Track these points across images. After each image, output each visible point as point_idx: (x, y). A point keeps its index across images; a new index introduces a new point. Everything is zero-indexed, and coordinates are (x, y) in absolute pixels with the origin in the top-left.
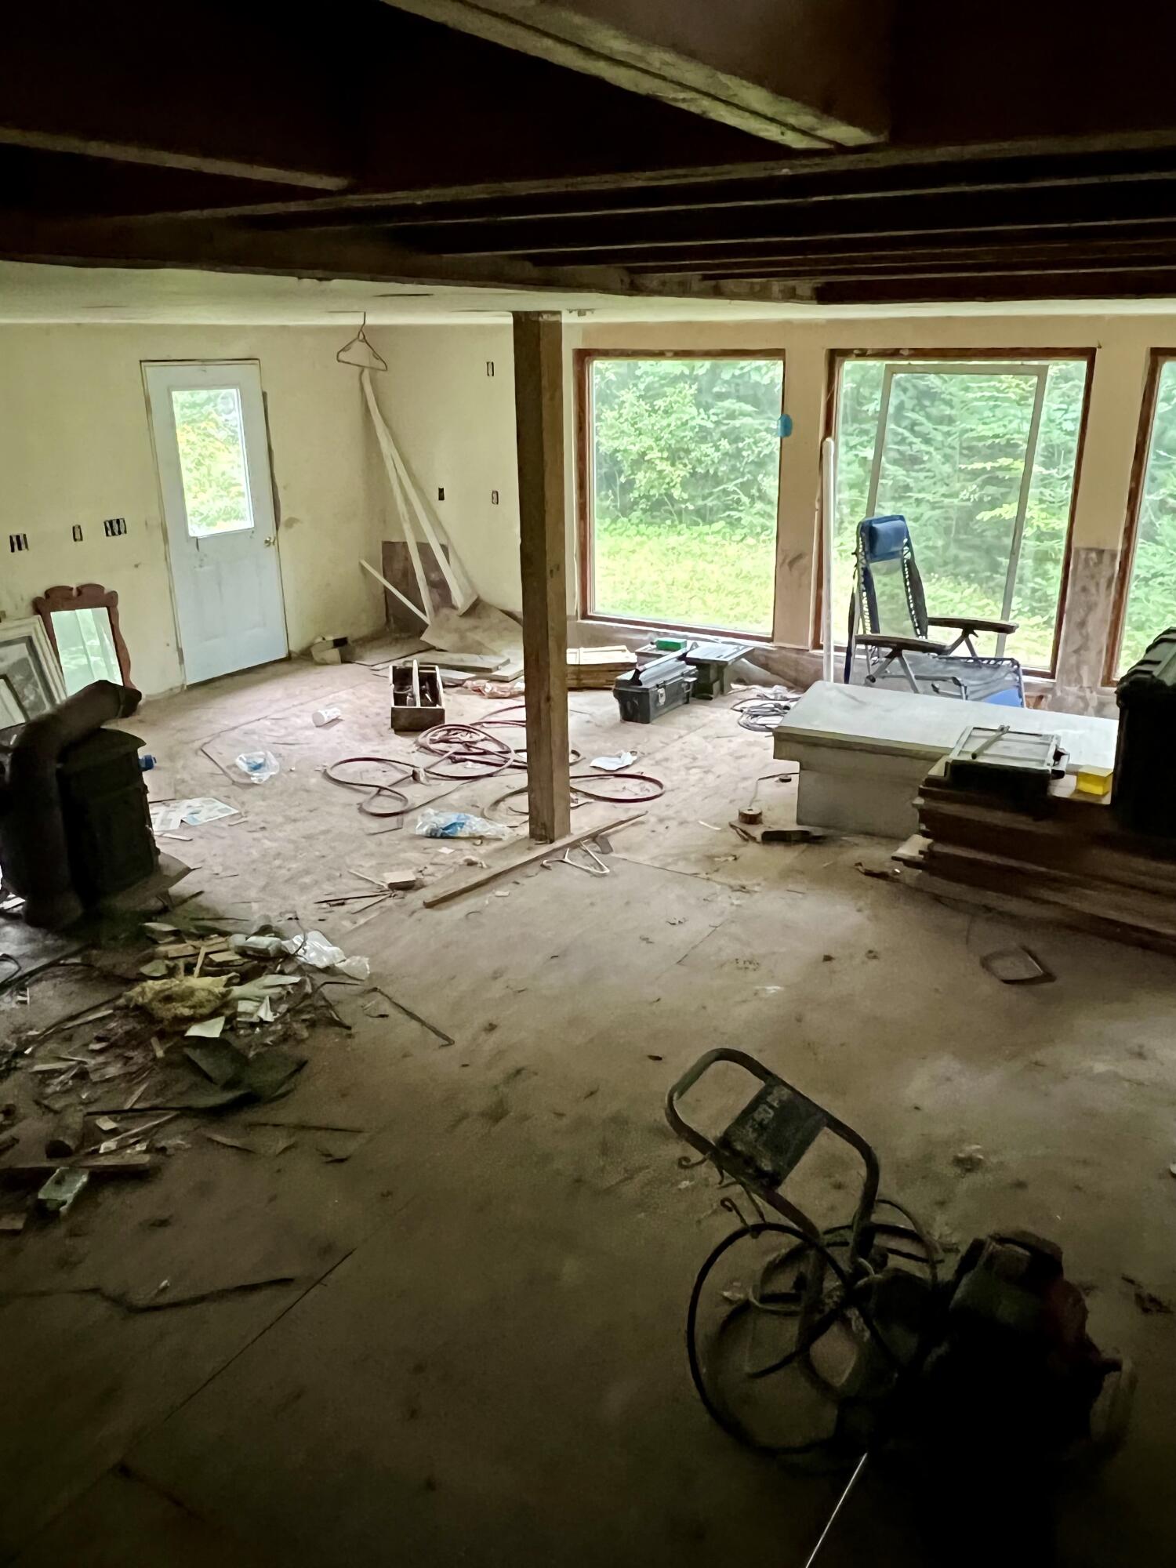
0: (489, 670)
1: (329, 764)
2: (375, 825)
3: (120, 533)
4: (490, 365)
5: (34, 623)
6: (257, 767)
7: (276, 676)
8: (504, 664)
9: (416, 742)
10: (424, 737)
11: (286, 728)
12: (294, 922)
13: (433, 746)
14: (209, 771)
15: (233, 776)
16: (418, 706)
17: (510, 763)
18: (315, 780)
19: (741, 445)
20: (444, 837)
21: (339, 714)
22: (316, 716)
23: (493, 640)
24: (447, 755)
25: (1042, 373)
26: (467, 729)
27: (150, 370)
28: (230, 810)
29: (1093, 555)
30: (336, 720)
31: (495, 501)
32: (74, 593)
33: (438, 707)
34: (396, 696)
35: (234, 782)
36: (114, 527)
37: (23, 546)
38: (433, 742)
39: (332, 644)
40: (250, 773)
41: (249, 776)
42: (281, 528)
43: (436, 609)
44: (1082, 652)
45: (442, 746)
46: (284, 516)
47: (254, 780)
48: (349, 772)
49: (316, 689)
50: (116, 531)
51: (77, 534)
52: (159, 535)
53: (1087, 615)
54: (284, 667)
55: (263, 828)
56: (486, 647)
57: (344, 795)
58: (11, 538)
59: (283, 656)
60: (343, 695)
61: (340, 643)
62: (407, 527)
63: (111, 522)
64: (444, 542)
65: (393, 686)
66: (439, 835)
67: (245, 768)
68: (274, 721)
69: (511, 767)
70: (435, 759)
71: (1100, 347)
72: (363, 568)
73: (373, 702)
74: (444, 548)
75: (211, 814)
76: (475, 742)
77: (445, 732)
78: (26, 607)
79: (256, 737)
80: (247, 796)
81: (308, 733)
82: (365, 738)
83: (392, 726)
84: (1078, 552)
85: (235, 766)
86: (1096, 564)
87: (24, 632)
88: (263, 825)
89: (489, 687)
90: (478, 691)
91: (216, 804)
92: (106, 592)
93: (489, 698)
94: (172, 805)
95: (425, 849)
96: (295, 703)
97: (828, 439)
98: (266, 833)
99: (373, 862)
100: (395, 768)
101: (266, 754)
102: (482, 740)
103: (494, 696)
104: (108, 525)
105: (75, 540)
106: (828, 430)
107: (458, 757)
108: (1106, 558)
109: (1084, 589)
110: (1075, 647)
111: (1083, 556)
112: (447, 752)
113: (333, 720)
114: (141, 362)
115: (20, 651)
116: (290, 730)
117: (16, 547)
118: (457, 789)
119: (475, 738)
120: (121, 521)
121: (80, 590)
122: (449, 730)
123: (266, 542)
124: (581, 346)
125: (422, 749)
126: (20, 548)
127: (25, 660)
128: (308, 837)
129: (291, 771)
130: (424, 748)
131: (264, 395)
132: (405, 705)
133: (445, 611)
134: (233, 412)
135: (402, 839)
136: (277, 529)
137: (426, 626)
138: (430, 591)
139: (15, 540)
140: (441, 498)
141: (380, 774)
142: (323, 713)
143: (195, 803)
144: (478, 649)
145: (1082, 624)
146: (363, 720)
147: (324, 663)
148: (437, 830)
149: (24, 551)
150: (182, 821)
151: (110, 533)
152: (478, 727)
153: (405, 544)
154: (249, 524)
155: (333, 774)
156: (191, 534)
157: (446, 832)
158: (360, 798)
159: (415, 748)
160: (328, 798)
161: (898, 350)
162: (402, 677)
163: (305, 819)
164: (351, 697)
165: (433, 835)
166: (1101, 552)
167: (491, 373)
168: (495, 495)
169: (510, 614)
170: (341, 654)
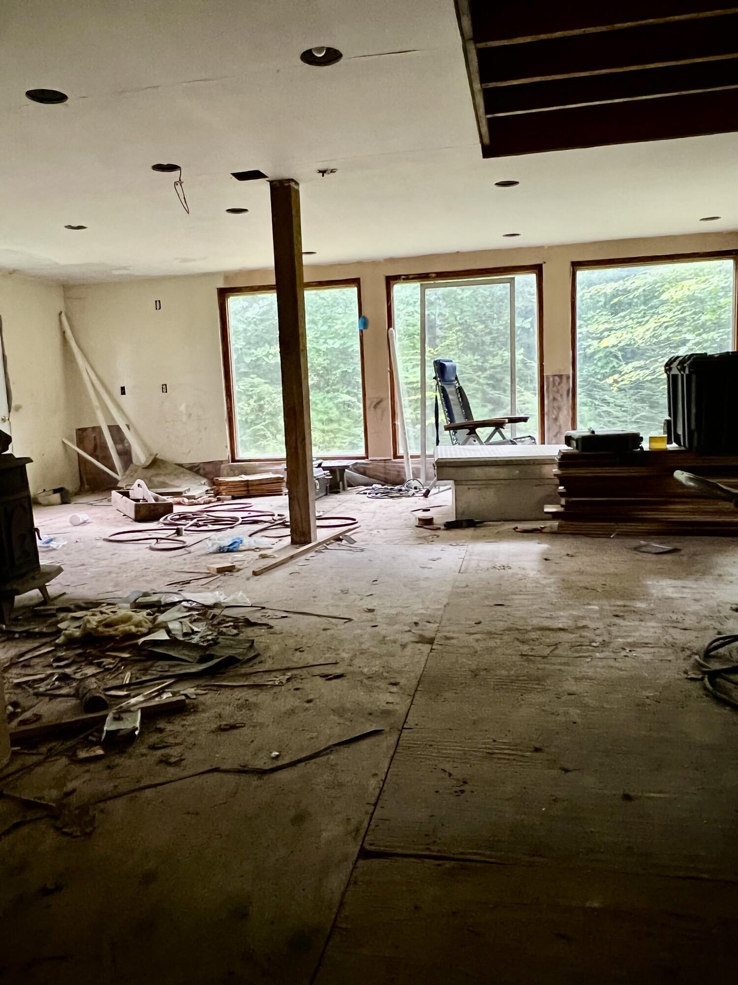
0: (181, 493)
1: (106, 536)
4: (158, 303)
6: (49, 542)
8: (188, 490)
9: (160, 523)
10: (165, 520)
17: (239, 522)
19: (262, 402)
20: (229, 551)
21: (88, 519)
22: (73, 519)
24: (190, 524)
25: (512, 281)
29: (557, 378)
31: (164, 390)
39: (52, 492)
40: (46, 545)
42: (12, 410)
43: (125, 469)
44: (558, 436)
46: (14, 403)
47: (53, 546)
48: (124, 537)
53: (558, 414)
56: (170, 483)
57: (130, 545)
61: (59, 491)
62: (99, 415)
64: (128, 422)
71: (545, 263)
72: (63, 442)
73: (105, 514)
74: (128, 426)
77: (178, 516)
81: (71, 529)
83: (136, 520)
84: (548, 377)
86: (559, 384)
90: (180, 504)
97: (391, 329)
101: (51, 536)
106: (390, 324)
107: (201, 523)
108: (564, 380)
109: (554, 399)
110: (554, 433)
111: (551, 379)
113: (86, 522)
122: (180, 515)
123: (3, 419)
124: (222, 286)
128: (125, 564)
133: (132, 468)
136: (9, 411)
137: (118, 480)
138: (120, 459)
140: (123, 393)
145: (556, 419)
146: (106, 521)
147: (50, 504)
148: (223, 547)
153: (98, 429)
155: (113, 539)
161: (428, 274)
163: (112, 558)
164: (86, 514)
166: (560, 376)
167: (158, 307)
168: (164, 387)
169: (181, 465)
170: (62, 497)
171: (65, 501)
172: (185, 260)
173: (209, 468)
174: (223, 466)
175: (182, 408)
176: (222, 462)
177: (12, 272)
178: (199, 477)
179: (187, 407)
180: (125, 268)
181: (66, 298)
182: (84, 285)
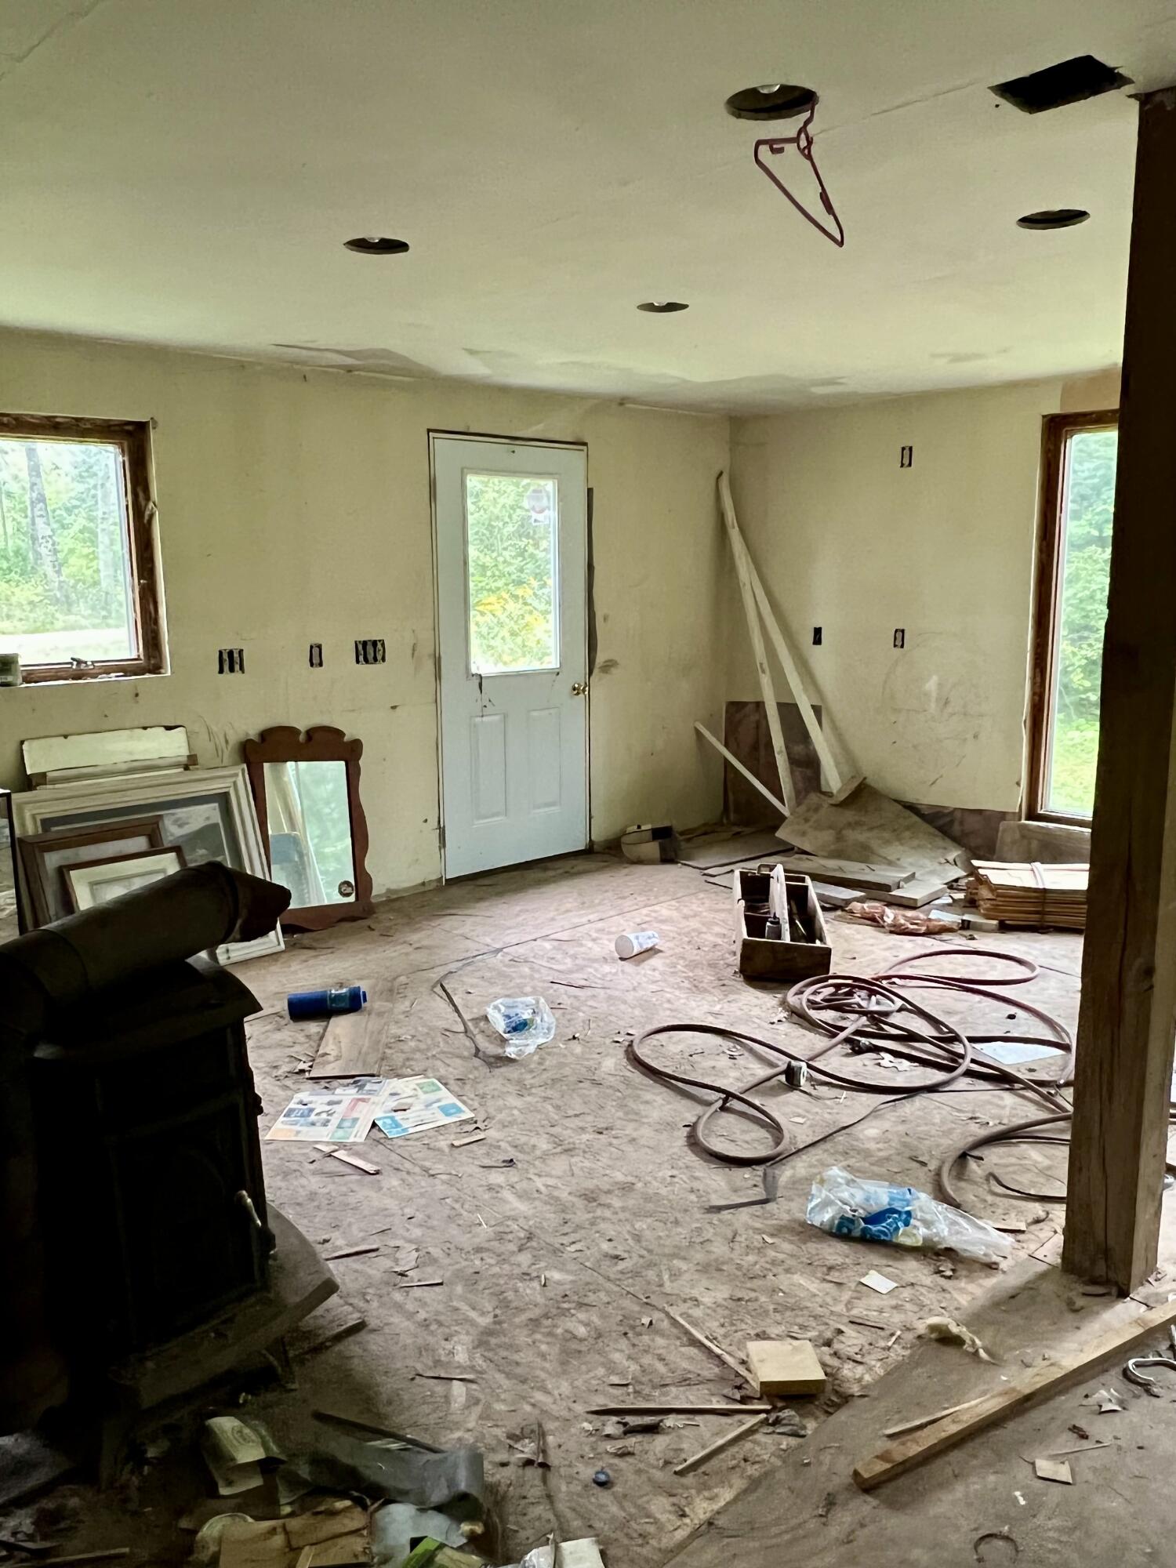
0: (886, 888)
1: (639, 1033)
2: (718, 1183)
3: (375, 659)
4: (907, 452)
5: (236, 775)
6: (520, 1027)
7: (569, 875)
8: (908, 880)
9: (783, 1003)
10: (799, 995)
11: (574, 957)
12: (533, 1473)
13: (815, 1014)
14: (442, 1024)
15: (481, 1041)
16: (787, 938)
17: (966, 1064)
18: (613, 1063)
20: (869, 1240)
21: (656, 941)
22: (622, 942)
23: (888, 842)
24: (842, 1035)
26: (871, 987)
27: (441, 444)
28: (460, 1111)
30: (652, 951)
31: (899, 643)
32: (302, 738)
33: (818, 944)
34: (748, 920)
35: (478, 1050)
36: (369, 651)
37: (237, 667)
38: (813, 1005)
39: (649, 834)
40: (506, 1036)
41: (504, 1042)
42: (596, 671)
43: (800, 795)
45: (828, 1016)
46: (601, 658)
47: (510, 1051)
48: (669, 1052)
49: (624, 898)
50: (370, 657)
51: (316, 657)
52: (429, 665)
54: (580, 864)
55: (511, 1162)
56: (873, 852)
57: (660, 1103)
58: (221, 653)
59: (581, 845)
60: (664, 911)
61: (661, 834)
62: (766, 680)
63: (365, 644)
64: (816, 703)
65: (743, 902)
66: (857, 1233)
67: (500, 1025)
68: (556, 943)
69: (969, 1073)
70: (820, 1042)
72: (698, 733)
73: (708, 925)
74: (817, 710)
75: (426, 1115)
76: (887, 1014)
77: (832, 990)
78: (228, 754)
79: (526, 970)
80: (496, 1081)
81: (607, 968)
82: (696, 988)
83: (742, 971)
85: (486, 1018)
87: (216, 787)
88: (512, 1154)
89: (890, 915)
90: (874, 921)
91: (438, 1095)
92: (346, 739)
93: (891, 932)
94: (368, 1087)
95: (830, 1268)
96: (592, 917)
98: (513, 1175)
99: (722, 1293)
100: (751, 1051)
101: (538, 1002)
102: (900, 1010)
103: (898, 930)
104: (360, 647)
105: (312, 665)
107: (864, 1041)
112: (842, 1029)
113: (647, 951)
114: (429, 431)
115: (209, 813)
116: (579, 962)
117: (226, 667)
118: (874, 1113)
119: (886, 1006)
120: (379, 646)
121: (311, 733)
122: (838, 987)
123: (574, 689)
124: (1055, 409)
125: (795, 1018)
126: (232, 670)
127: (216, 825)
128: (590, 1197)
129: (574, 1038)
130: (798, 1016)
131: (590, 491)
132: (763, 937)
133: (814, 798)
134: (547, 511)
135: (778, 1231)
136: (590, 673)
137: (783, 818)
138: (792, 772)
139: (225, 656)
140: (817, 640)
141: (724, 1062)
142: (632, 937)
143: (405, 1086)
144: (864, 854)
146: (693, 955)
147: (639, 862)
148: (851, 1221)
149: (237, 675)
150: (374, 1125)
151: (361, 658)
152: (884, 983)
153: (759, 706)
154: (552, 662)
155: (643, 1052)
156: (474, 670)
157: (874, 1228)
158: (688, 1112)
159: (783, 1015)
160: (631, 1104)
162: (755, 890)
163: (588, 1150)
164: (675, 914)
165: (844, 1231)
167: (906, 461)
168: (899, 635)
169: (912, 808)
170: (663, 849)
171: (669, 857)
172: (957, 358)
173: (972, 823)
174: (1003, 825)
175: (931, 685)
176: (1003, 816)
177: (622, 401)
178: (949, 843)
179: (940, 685)
180: (831, 382)
181: (734, 444)
182: (766, 417)
